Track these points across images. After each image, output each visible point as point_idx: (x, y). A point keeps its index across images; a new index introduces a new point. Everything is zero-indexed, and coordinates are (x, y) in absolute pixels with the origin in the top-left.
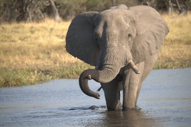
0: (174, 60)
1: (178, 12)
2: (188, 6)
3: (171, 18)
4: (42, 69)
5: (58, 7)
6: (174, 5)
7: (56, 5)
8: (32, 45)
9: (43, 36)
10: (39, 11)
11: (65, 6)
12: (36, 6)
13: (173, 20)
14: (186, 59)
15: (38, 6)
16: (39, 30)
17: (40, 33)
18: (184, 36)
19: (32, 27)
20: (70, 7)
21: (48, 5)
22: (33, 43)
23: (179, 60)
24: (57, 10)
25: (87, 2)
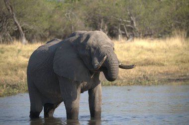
0: (123, 78)
1: (126, 39)
2: (135, 33)
3: (120, 43)
4: (11, 84)
5: (25, 31)
6: (123, 32)
7: (23, 30)
8: (2, 63)
9: (11, 56)
10: (9, 34)
11: (30, 31)
12: (6, 30)
13: (122, 45)
14: (133, 78)
15: (8, 30)
16: (8, 51)
17: (9, 53)
18: (131, 59)
19: (2, 48)
20: (35, 32)
21: (16, 29)
22: (3, 62)
23: (127, 78)
24: (24, 34)
25: (50, 28)
